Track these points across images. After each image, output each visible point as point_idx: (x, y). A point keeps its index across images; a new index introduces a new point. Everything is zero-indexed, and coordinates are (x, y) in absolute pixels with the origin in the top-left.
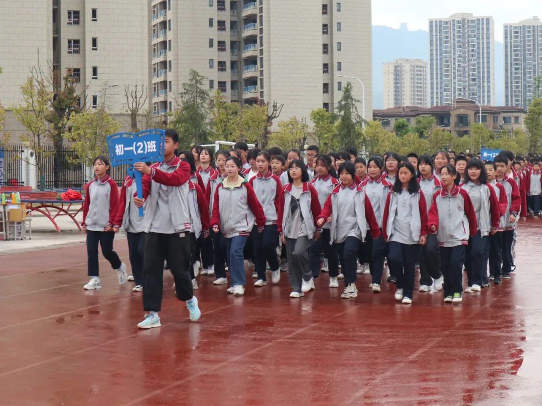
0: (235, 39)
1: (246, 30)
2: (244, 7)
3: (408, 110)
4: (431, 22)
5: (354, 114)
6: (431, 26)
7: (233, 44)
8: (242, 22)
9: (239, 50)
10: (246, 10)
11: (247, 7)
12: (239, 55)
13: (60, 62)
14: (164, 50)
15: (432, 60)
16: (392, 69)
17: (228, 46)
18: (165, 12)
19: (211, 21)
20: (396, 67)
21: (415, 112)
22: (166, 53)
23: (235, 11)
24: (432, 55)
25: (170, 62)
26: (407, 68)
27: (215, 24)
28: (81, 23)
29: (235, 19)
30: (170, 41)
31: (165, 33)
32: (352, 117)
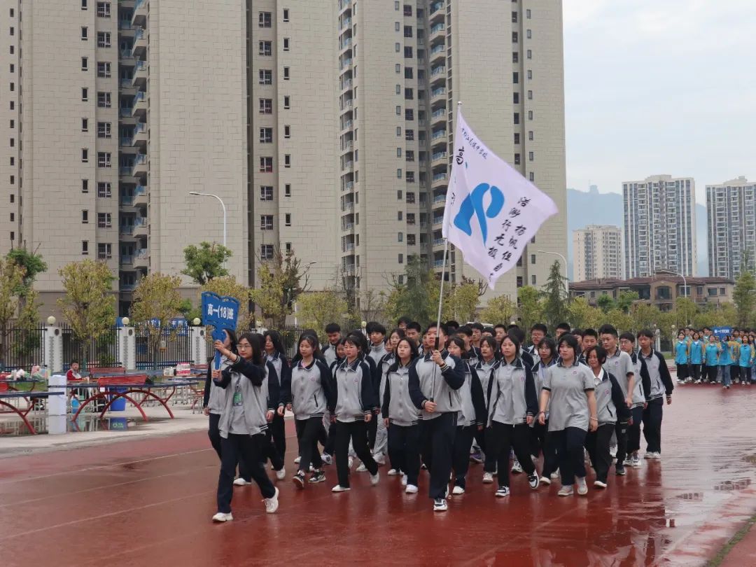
0: (425, 211)
1: (436, 202)
2: (434, 179)
3: (604, 282)
4: (625, 186)
5: (562, 292)
6: (625, 190)
7: (422, 216)
8: (432, 194)
9: (429, 223)
10: (436, 181)
11: (437, 178)
12: (429, 228)
13: (253, 239)
14: (350, 224)
15: (626, 226)
16: (582, 237)
17: (417, 218)
18: (352, 184)
19: (400, 194)
20: (587, 234)
21: (613, 285)
22: (353, 226)
23: (424, 183)
24: (626, 221)
25: (358, 235)
26: (599, 235)
27: (404, 196)
28: (274, 198)
29: (424, 190)
30: (357, 214)
31: (352, 205)
32: (560, 294)
